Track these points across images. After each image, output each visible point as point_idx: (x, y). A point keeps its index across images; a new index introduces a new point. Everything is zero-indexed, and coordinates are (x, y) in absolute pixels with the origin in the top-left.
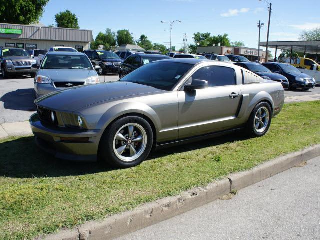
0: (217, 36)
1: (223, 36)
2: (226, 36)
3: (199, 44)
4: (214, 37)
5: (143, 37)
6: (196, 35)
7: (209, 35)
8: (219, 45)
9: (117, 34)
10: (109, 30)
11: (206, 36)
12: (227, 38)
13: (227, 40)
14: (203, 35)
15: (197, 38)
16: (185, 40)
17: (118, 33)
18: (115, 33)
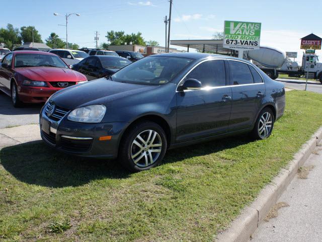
0: (130, 34)
1: (136, 34)
2: (140, 34)
3: (110, 43)
4: (128, 36)
5: (53, 35)
6: (109, 34)
7: (123, 33)
8: (131, 43)
9: (20, 31)
10: (10, 26)
11: (120, 34)
12: (141, 36)
13: (141, 39)
14: (116, 33)
15: (110, 36)
16: (97, 39)
17: (22, 29)
18: (17, 30)
